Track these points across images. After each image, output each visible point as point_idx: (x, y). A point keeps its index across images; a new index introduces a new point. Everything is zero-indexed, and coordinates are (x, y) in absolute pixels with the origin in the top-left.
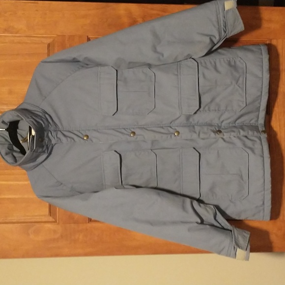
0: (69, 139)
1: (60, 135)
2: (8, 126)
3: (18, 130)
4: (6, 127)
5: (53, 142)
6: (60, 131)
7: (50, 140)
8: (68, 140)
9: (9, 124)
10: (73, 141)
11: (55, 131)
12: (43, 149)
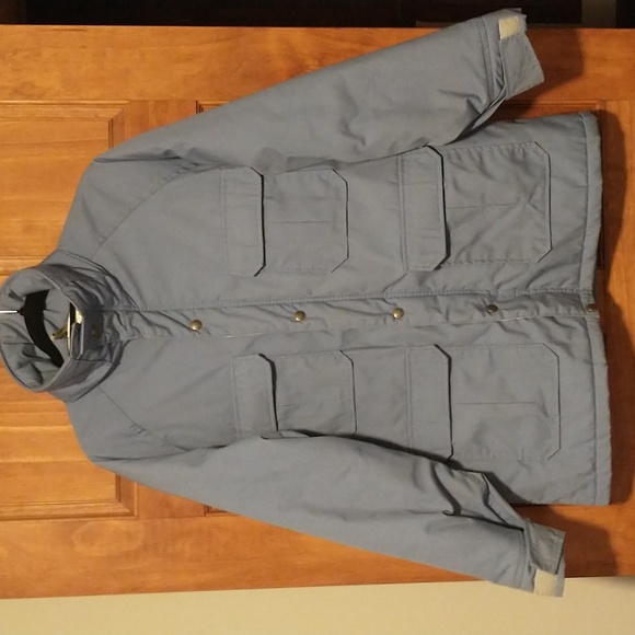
0: (158, 330)
1: (138, 322)
2: (23, 304)
3: (45, 312)
4: (19, 305)
5: (124, 337)
6: (138, 312)
7: (116, 333)
8: (155, 332)
9: (24, 299)
10: (166, 333)
11: (127, 312)
12: (100, 354)
